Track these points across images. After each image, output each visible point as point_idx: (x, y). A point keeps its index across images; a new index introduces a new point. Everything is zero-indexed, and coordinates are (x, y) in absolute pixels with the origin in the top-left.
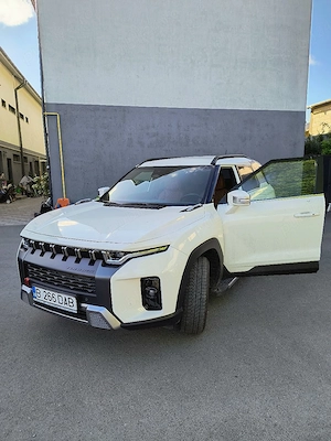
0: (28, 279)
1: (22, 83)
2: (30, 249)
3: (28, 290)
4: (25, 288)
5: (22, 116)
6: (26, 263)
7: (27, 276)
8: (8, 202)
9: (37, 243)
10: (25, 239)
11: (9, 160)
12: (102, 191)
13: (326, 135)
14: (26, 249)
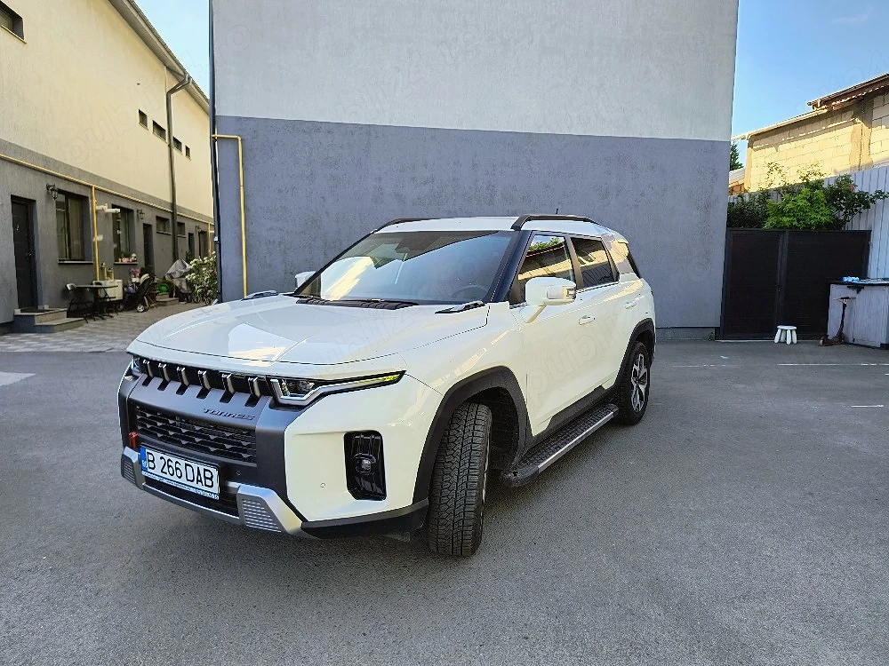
0: (134, 435)
1: (182, 81)
2: (143, 377)
3: (134, 456)
4: (129, 452)
5: (178, 144)
6: (133, 403)
7: (134, 429)
8: (140, 308)
9: (154, 363)
10: (136, 356)
11: (147, 227)
12: (302, 278)
13: (777, 190)
14: (136, 378)
